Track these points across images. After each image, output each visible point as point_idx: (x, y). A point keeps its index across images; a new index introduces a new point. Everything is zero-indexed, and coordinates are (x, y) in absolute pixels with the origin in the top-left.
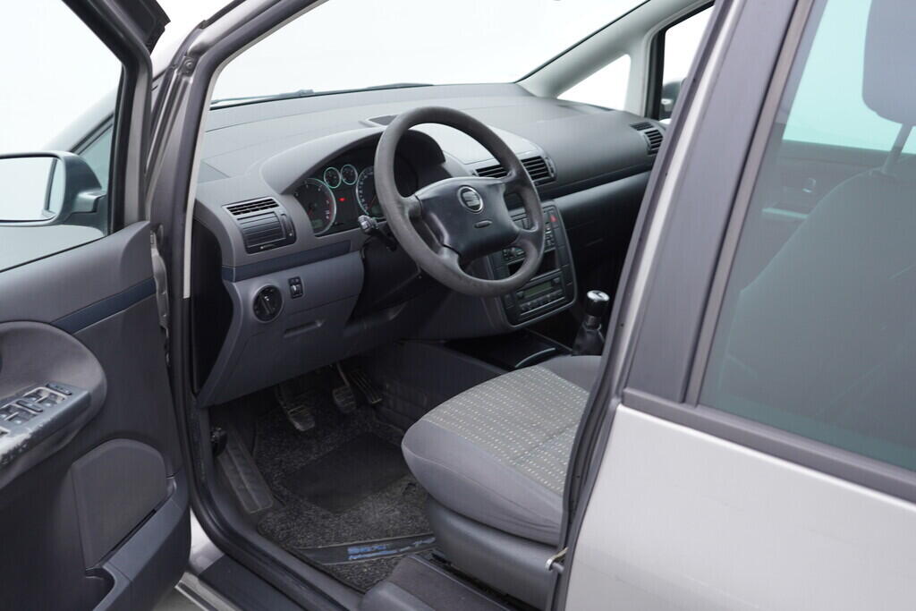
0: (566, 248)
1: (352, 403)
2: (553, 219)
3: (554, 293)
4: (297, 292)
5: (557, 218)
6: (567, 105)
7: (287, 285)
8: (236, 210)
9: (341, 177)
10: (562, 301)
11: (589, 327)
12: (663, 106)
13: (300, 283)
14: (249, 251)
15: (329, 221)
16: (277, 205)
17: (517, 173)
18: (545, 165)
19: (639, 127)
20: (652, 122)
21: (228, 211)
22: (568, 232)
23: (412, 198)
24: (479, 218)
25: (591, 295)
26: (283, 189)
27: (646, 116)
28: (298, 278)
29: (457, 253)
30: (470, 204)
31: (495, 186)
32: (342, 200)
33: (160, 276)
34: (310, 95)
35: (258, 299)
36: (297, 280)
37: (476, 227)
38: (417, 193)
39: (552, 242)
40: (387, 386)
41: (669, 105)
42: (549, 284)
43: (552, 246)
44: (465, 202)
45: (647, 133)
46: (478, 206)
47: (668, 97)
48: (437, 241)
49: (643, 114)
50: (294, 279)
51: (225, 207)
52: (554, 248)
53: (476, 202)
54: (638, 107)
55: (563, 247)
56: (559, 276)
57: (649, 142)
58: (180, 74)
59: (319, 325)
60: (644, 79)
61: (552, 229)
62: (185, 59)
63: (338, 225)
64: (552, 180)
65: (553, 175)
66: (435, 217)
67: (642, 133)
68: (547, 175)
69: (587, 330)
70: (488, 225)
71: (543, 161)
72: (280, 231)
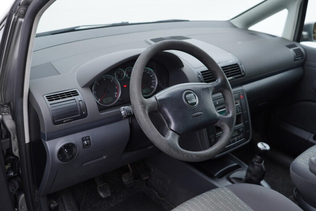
0: (247, 112)
1: (132, 181)
2: (242, 97)
3: (239, 137)
4: (87, 145)
5: (244, 96)
6: (253, 33)
7: (81, 141)
8: (50, 98)
9: (125, 74)
10: (243, 140)
11: (257, 162)
12: (303, 35)
13: (89, 139)
14: (55, 124)
15: (116, 98)
16: (78, 95)
17: (221, 80)
18: (239, 68)
19: (290, 47)
20: (296, 44)
21: (46, 98)
22: (249, 103)
23: (153, 99)
24: (195, 111)
25: (260, 145)
26: (83, 84)
27: (294, 40)
28: (89, 137)
29: (178, 134)
30: (189, 102)
31: (207, 89)
32: (125, 86)
33: (12, 130)
34: (127, 24)
35: (61, 151)
36: (88, 138)
37: (192, 117)
38: (157, 95)
39: (240, 109)
40: (152, 170)
41: (306, 35)
42: (237, 132)
43: (240, 112)
44: (187, 100)
45: (294, 50)
46: (195, 103)
47: (305, 31)
48: (167, 125)
49: (292, 39)
50: (86, 137)
51: (45, 96)
52: (241, 113)
53: (194, 101)
54: (290, 36)
55: (246, 112)
56: (242, 127)
57: (295, 54)
58: (16, 17)
59: (104, 157)
60: (295, 22)
61: (240, 103)
62: (19, 8)
63: (121, 101)
64: (243, 76)
65: (243, 74)
66: (166, 110)
67: (291, 50)
68: (240, 73)
69: (256, 163)
70: (200, 115)
71: (238, 66)
72: (77, 111)
